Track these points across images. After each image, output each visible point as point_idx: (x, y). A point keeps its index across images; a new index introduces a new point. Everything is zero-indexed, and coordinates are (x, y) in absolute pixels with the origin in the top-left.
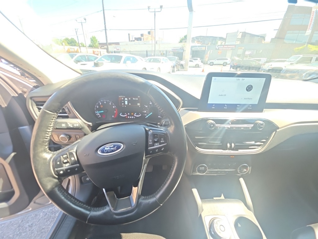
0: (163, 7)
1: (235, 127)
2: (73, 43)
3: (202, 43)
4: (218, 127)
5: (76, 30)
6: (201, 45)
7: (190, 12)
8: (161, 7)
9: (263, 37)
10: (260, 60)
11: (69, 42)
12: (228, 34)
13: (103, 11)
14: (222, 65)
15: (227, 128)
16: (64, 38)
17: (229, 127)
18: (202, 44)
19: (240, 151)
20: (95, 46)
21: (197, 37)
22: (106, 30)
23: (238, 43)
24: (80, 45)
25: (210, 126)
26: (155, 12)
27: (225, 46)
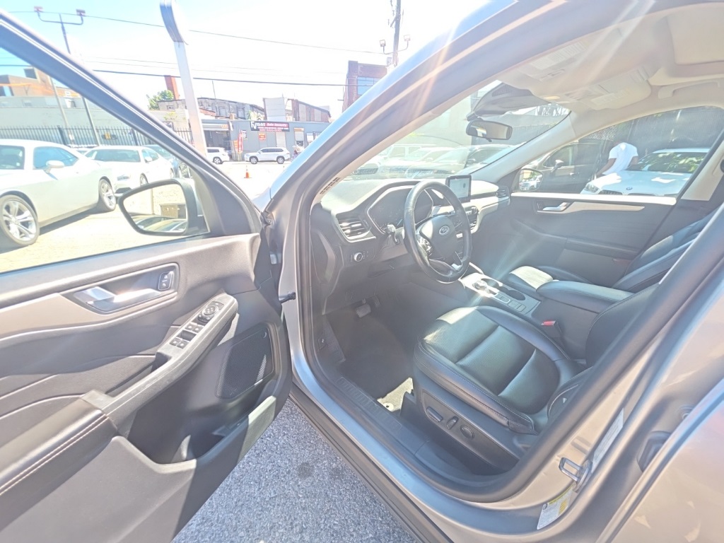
3: (215, 114)
6: (214, 118)
7: (177, 43)
9: (326, 112)
12: (265, 100)
14: (275, 161)
18: (216, 117)
23: (291, 119)
27: (268, 124)
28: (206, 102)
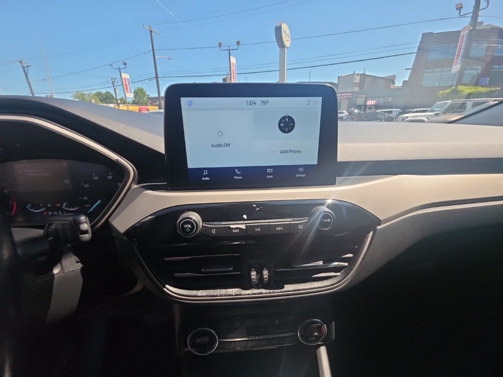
0: (241, 43)
1: (257, 227)
2: (108, 100)
4: (213, 228)
5: (113, 80)
7: (281, 49)
8: (238, 43)
9: (391, 80)
10: (391, 112)
11: (102, 98)
13: (152, 52)
15: (238, 231)
16: (94, 92)
17: (243, 227)
19: (289, 288)
20: (141, 102)
22: (157, 77)
23: (356, 89)
24: (119, 101)
25: (184, 229)
26: (229, 50)
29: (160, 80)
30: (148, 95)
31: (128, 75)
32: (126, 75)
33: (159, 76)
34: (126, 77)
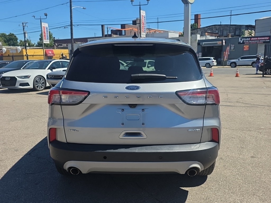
3: (218, 35)
5: (24, 25)
6: (216, 38)
12: (256, 21)
18: (218, 37)
21: (211, 27)
22: (71, 25)
26: (140, 5)
27: (252, 39)
28: (215, 27)
29: (73, 27)
30: (54, 38)
31: (47, 24)
32: (45, 24)
33: (73, 24)
34: (45, 26)
